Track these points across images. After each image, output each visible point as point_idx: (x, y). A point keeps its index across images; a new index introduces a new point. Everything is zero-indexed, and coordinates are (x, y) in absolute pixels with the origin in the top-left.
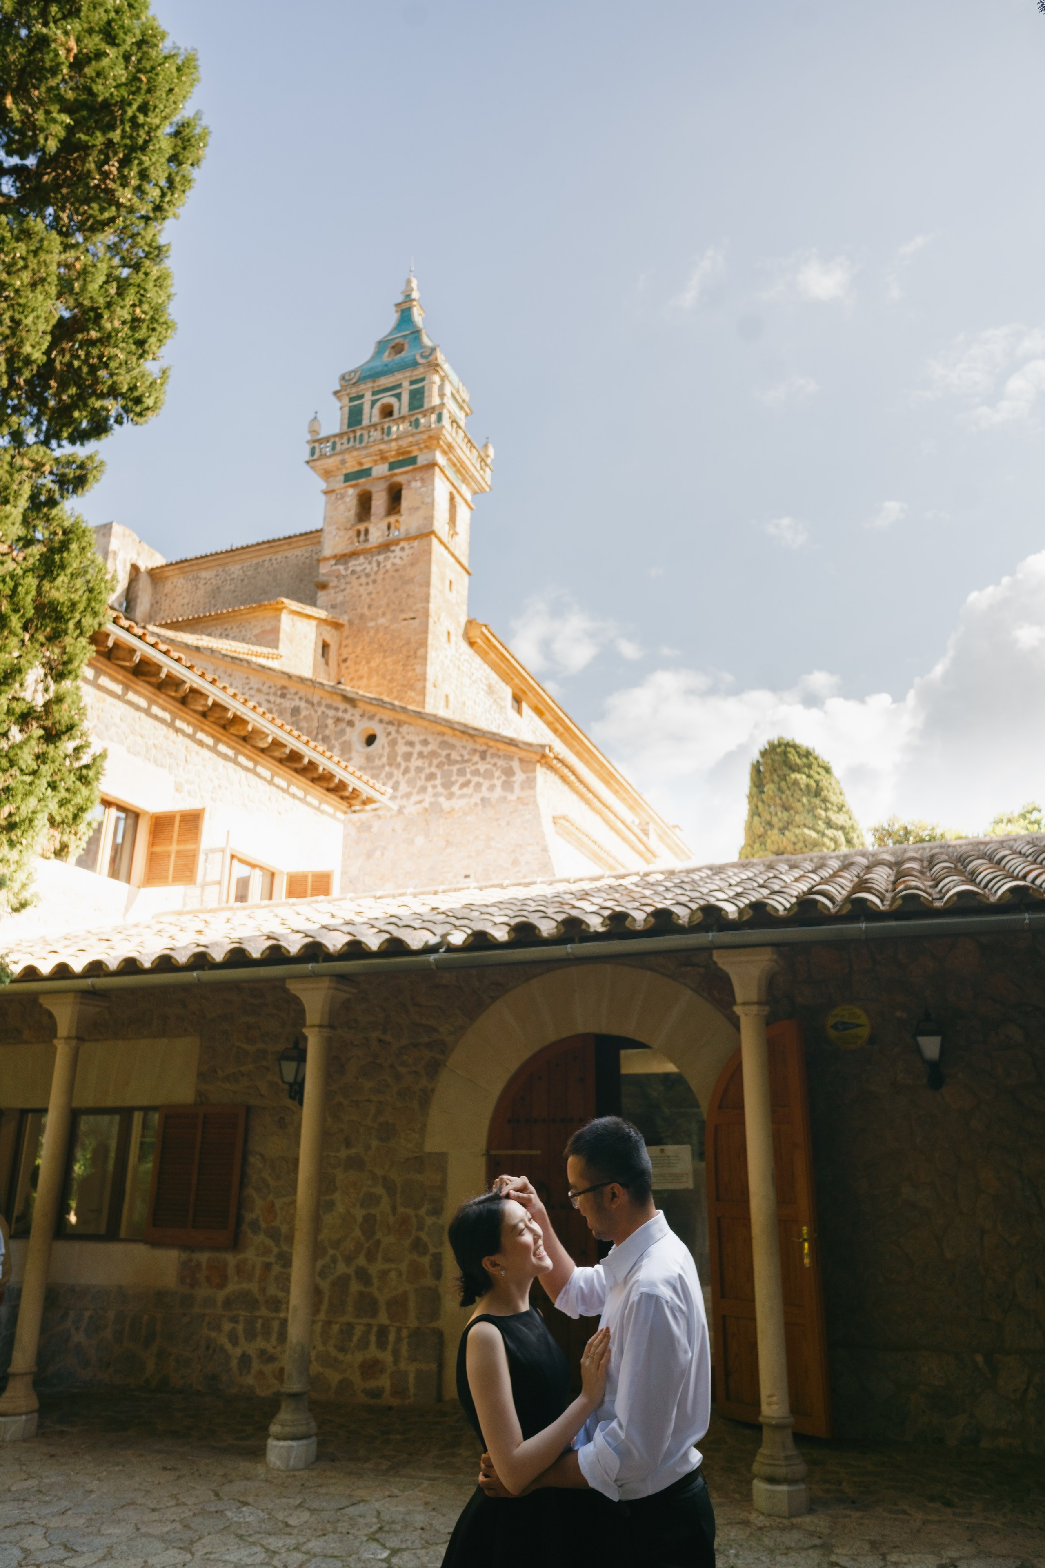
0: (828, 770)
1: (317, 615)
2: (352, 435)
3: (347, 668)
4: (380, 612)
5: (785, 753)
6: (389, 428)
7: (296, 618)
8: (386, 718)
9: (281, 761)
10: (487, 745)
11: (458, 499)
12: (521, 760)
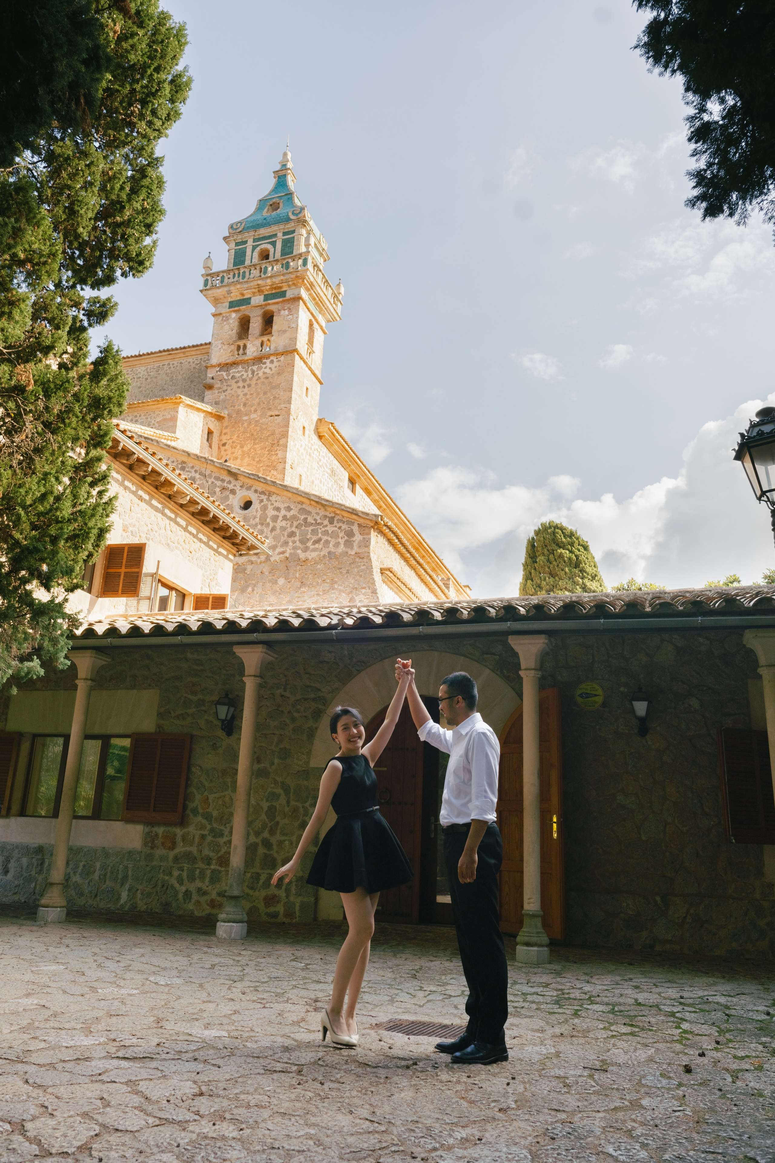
0: (586, 548)
1: (205, 409)
2: (236, 272)
3: (225, 450)
4: (253, 409)
5: (554, 533)
6: (266, 268)
7: (189, 410)
8: (260, 489)
9: (193, 514)
10: (334, 512)
11: (316, 325)
12: (360, 525)
